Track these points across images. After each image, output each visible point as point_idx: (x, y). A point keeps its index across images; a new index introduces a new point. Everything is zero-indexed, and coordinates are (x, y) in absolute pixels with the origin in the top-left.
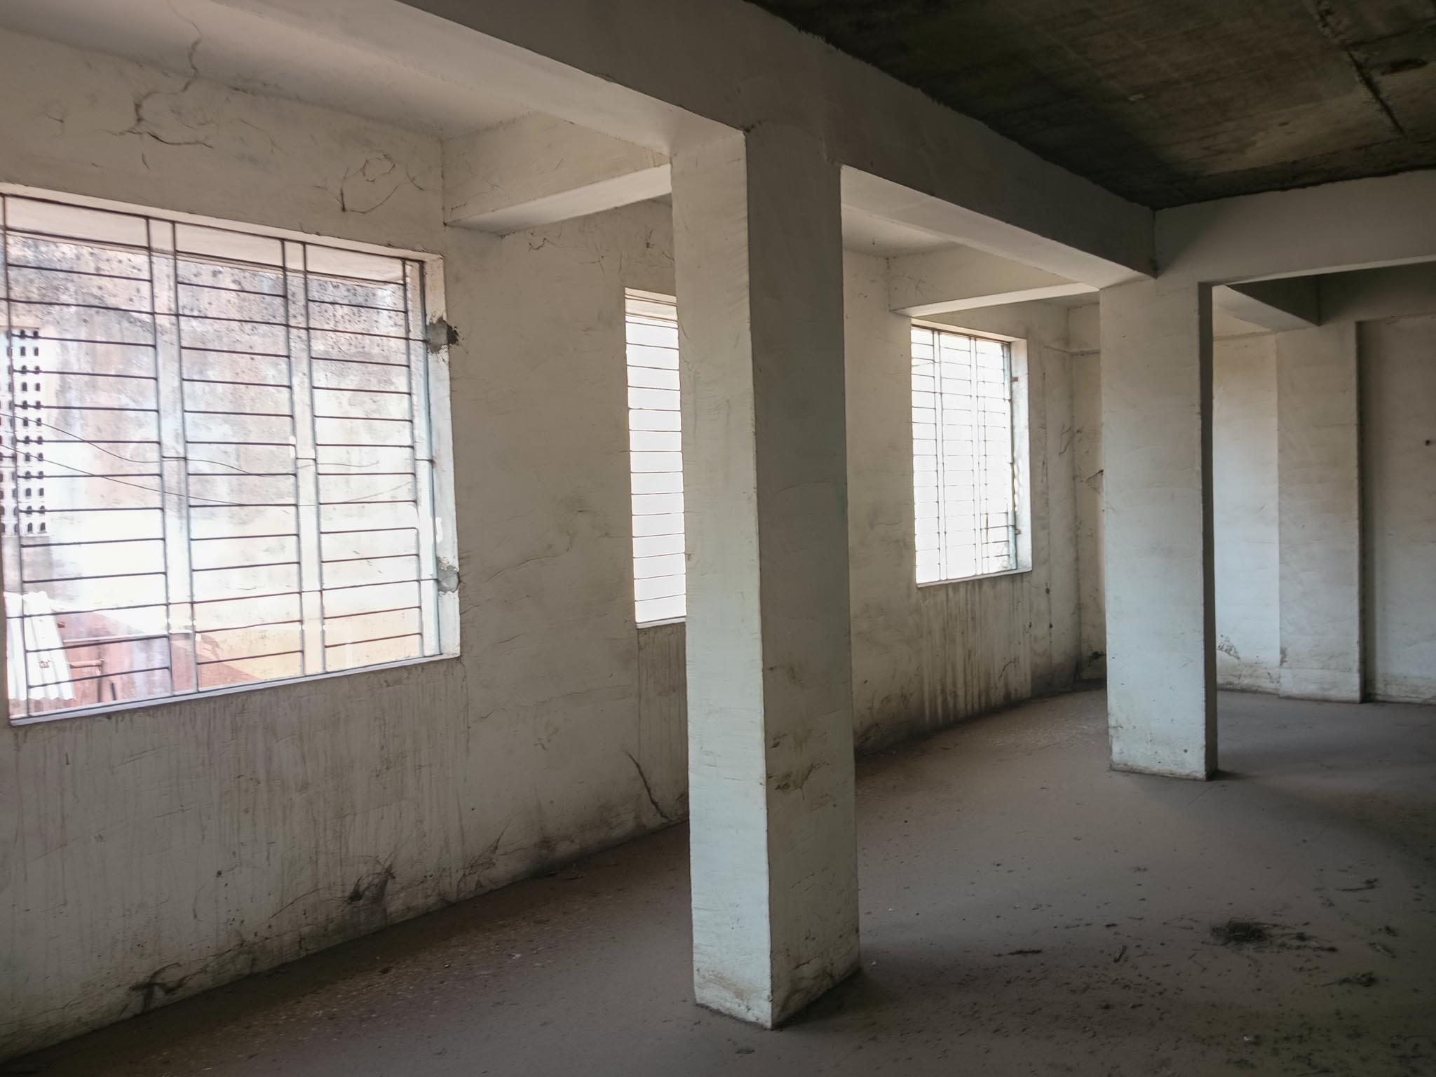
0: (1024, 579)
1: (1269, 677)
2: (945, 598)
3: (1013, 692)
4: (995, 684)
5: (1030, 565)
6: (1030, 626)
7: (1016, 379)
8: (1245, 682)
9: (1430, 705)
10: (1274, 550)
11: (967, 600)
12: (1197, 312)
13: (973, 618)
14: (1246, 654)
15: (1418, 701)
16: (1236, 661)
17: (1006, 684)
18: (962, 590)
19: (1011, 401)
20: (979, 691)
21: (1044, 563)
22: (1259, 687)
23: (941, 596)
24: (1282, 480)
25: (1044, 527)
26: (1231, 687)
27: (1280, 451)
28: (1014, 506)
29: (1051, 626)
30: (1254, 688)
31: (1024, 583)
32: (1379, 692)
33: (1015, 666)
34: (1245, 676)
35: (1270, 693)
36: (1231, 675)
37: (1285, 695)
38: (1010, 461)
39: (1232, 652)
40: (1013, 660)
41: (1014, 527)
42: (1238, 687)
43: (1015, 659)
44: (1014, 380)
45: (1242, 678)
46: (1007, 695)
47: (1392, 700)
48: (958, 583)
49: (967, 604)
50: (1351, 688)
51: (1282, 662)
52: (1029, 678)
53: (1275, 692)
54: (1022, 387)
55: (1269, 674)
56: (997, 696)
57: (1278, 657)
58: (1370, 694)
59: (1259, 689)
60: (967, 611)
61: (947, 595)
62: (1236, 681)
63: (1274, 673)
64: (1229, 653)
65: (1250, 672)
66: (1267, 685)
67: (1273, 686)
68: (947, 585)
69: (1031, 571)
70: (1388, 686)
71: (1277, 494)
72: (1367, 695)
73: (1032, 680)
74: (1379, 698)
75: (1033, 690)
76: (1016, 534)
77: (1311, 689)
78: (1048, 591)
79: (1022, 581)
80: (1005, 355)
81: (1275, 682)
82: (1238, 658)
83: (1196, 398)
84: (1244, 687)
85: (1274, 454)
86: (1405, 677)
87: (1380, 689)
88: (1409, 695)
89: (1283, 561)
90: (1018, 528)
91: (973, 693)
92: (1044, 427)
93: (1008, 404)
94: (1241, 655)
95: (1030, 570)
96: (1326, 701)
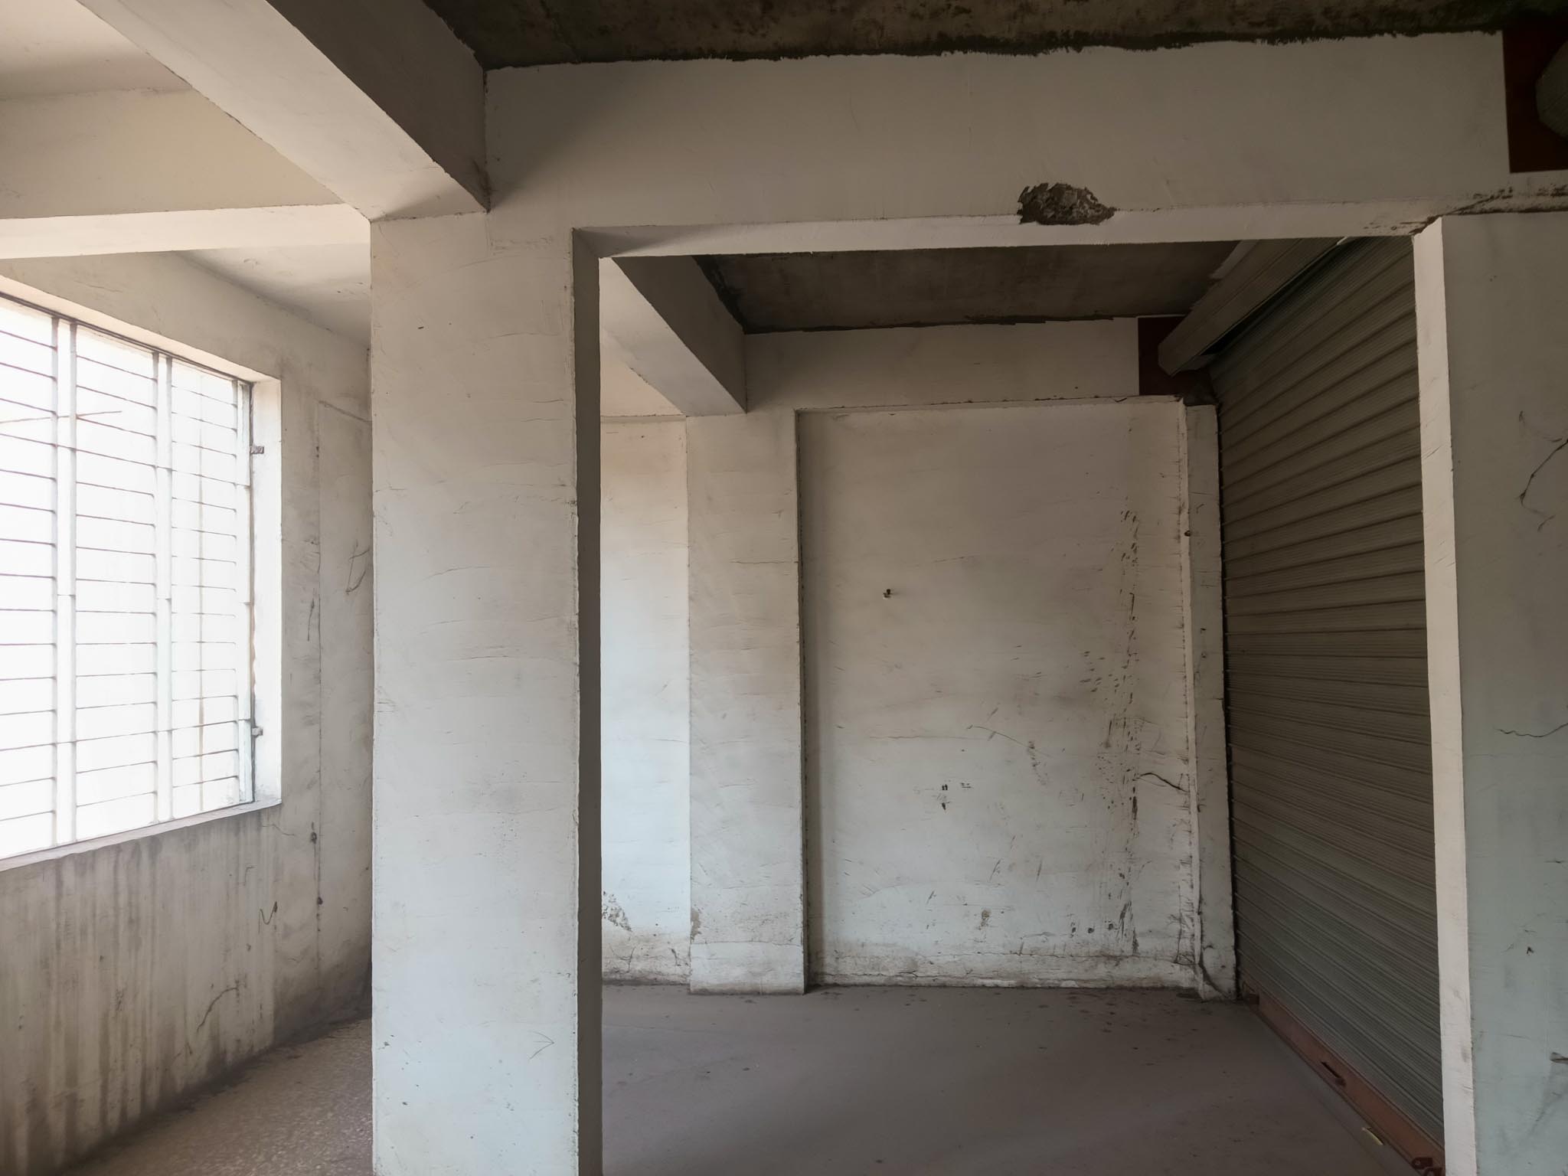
0: (265, 822)
1: (673, 956)
2: (51, 893)
3: (231, 1047)
4: (187, 1045)
5: (278, 793)
6: (275, 909)
7: (261, 450)
8: (639, 967)
9: (897, 985)
10: (681, 754)
11: (116, 886)
12: (570, 291)
13: (133, 922)
14: (639, 922)
15: (881, 980)
16: (624, 932)
17: (215, 1038)
18: (104, 868)
19: (250, 488)
20: (145, 1069)
21: (309, 787)
22: (659, 973)
23: (45, 887)
24: (696, 643)
25: (310, 722)
26: (618, 977)
27: (691, 598)
28: (252, 682)
29: (320, 901)
30: (652, 977)
31: (264, 830)
32: (828, 970)
33: (238, 995)
34: (638, 957)
35: (674, 984)
36: (618, 957)
37: (699, 987)
38: (247, 600)
39: (618, 920)
40: (233, 985)
41: (252, 722)
42: (628, 976)
43: (237, 982)
44: (256, 450)
45: (634, 961)
46: (218, 1058)
47: (846, 981)
48: (94, 853)
49: (116, 894)
50: (790, 971)
51: (694, 933)
52: (269, 1009)
53: (681, 980)
54: (271, 467)
55: (673, 951)
56: (192, 1066)
57: (688, 925)
58: (816, 974)
59: (659, 977)
60: (116, 908)
61: (59, 883)
62: (624, 966)
63: (681, 950)
64: (614, 921)
65: (645, 950)
66: (670, 969)
67: (679, 970)
68: (58, 863)
69: (280, 805)
70: (840, 960)
71: (687, 666)
72: (814, 980)
73: (276, 1013)
74: (829, 980)
75: (276, 1030)
76: (254, 738)
77: (734, 975)
78: (314, 838)
79: (259, 826)
80: (240, 405)
81: (682, 963)
82: (629, 929)
83: (568, 470)
84: (637, 975)
85: (680, 603)
86: (863, 945)
87: (830, 964)
88: (869, 972)
89: (695, 771)
90: (258, 724)
91: (125, 1082)
92: (315, 541)
93: (245, 494)
94: (631, 924)
95: (279, 802)
96: (757, 993)
